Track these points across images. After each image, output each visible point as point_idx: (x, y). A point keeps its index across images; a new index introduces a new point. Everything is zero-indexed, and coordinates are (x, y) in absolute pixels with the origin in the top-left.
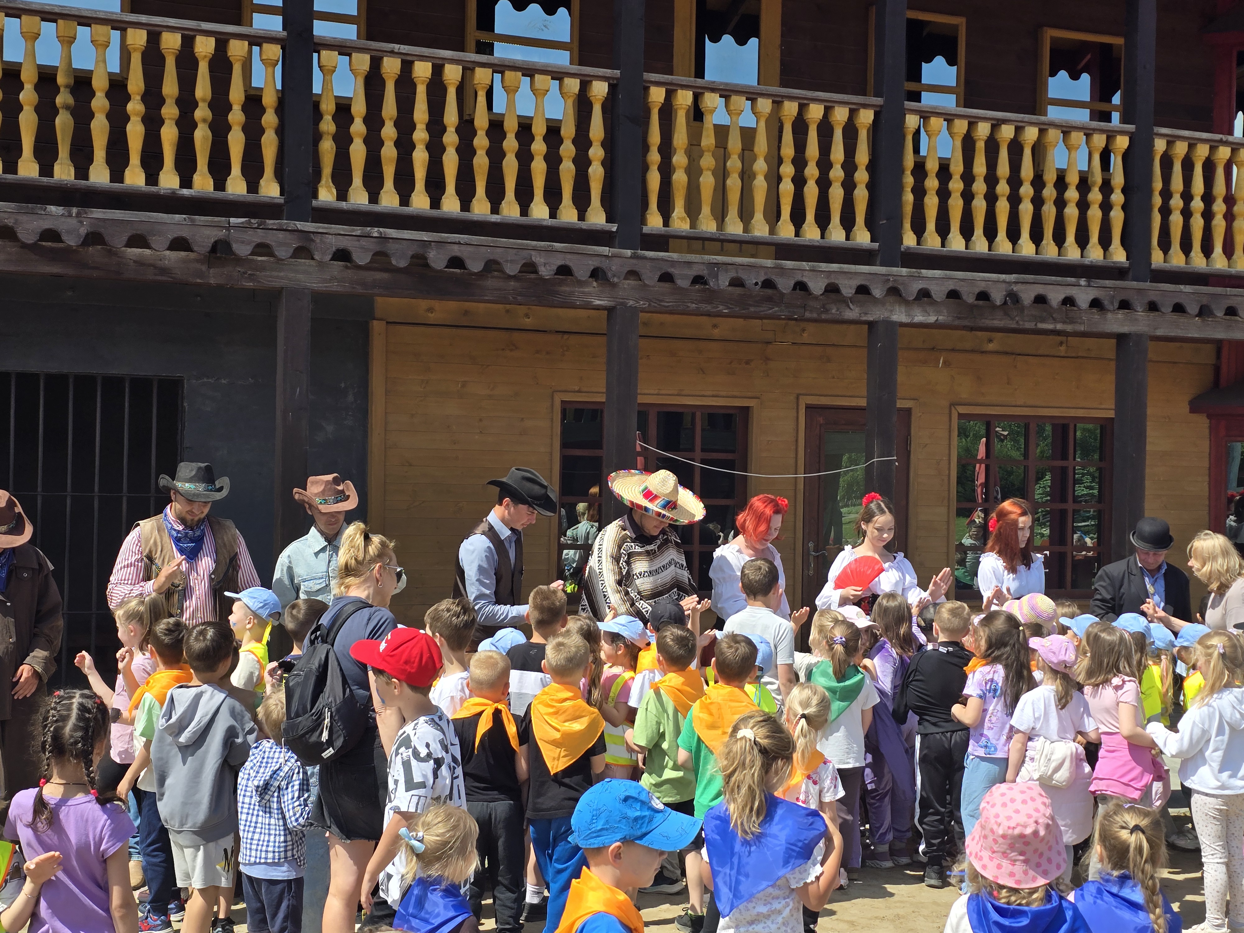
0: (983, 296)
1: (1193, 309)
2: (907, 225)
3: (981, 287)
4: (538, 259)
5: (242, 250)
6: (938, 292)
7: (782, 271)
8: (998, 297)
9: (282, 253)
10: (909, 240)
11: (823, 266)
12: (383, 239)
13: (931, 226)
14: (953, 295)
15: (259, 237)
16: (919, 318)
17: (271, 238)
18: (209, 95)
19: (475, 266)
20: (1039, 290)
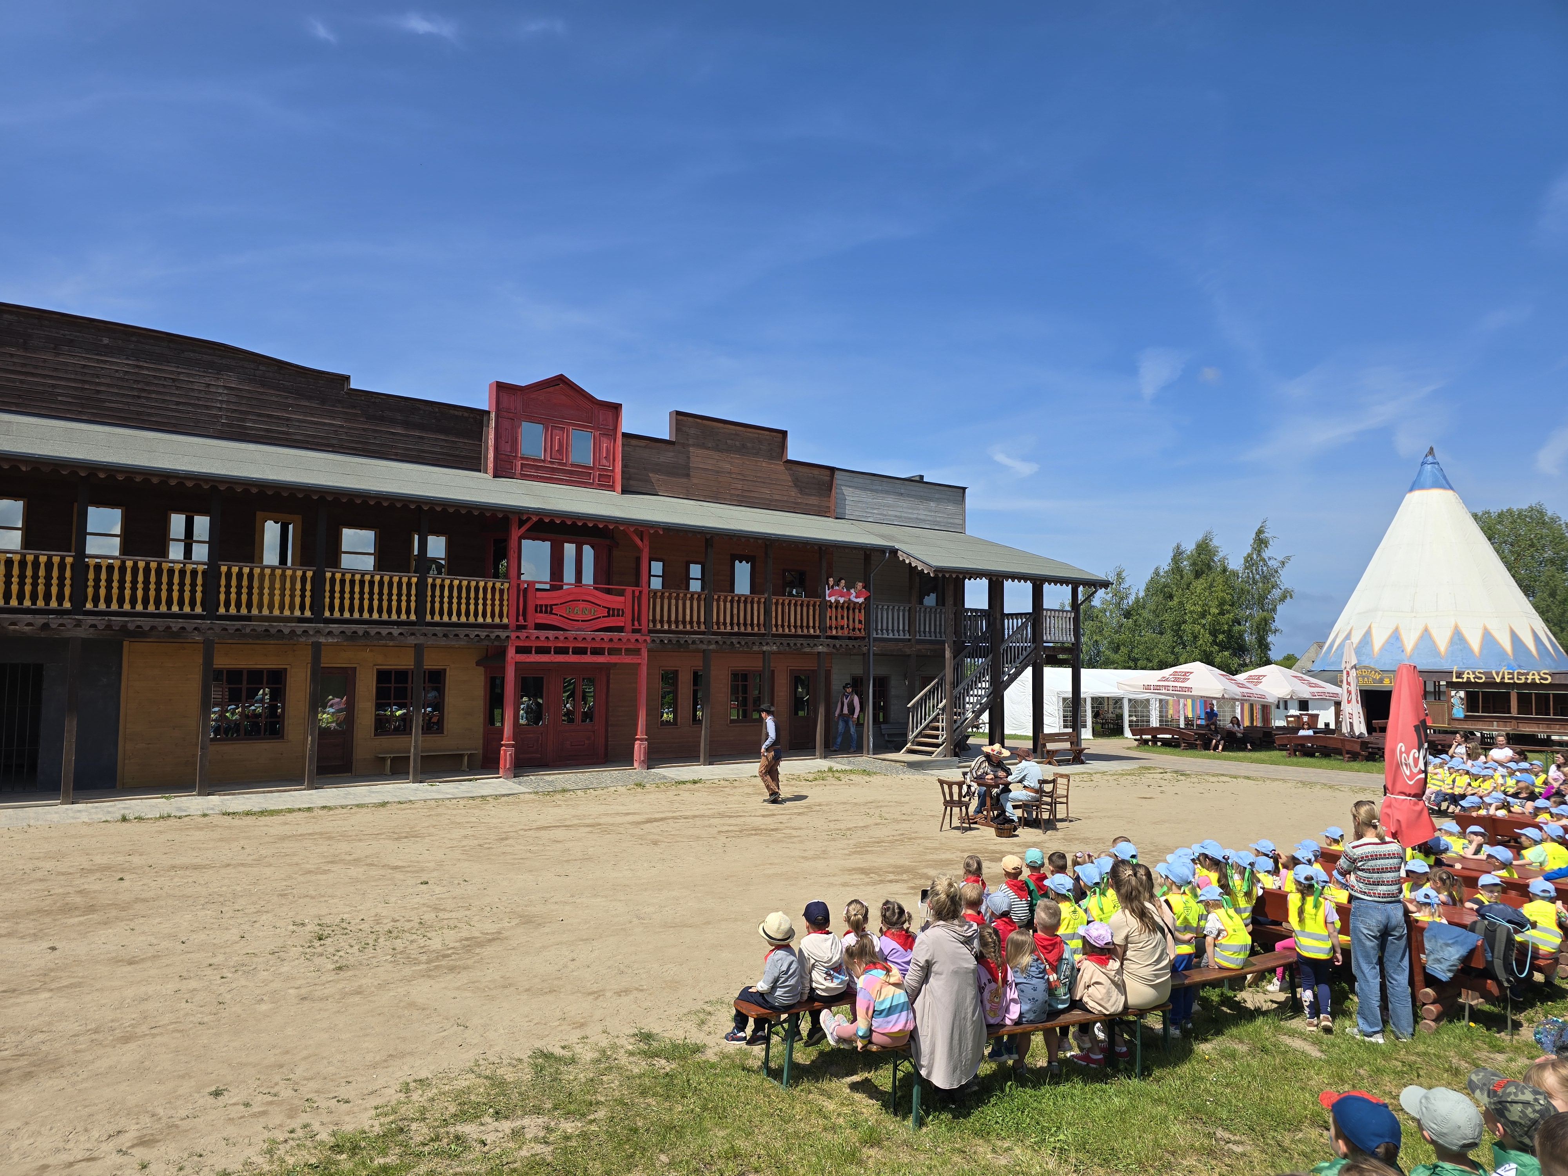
0: (355, 632)
1: (440, 635)
2: (327, 609)
3: (354, 629)
4: (172, 625)
5: (53, 626)
6: (336, 632)
7: (272, 626)
8: (361, 633)
9: (69, 626)
10: (327, 614)
11: (289, 624)
12: (109, 620)
13: (337, 609)
14: (343, 632)
15: (61, 621)
16: (330, 640)
17: (65, 622)
18: (44, 575)
19: (147, 628)
20: (378, 630)
